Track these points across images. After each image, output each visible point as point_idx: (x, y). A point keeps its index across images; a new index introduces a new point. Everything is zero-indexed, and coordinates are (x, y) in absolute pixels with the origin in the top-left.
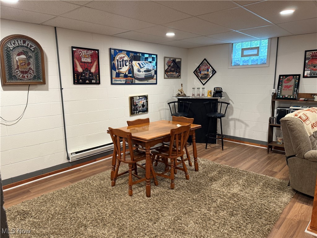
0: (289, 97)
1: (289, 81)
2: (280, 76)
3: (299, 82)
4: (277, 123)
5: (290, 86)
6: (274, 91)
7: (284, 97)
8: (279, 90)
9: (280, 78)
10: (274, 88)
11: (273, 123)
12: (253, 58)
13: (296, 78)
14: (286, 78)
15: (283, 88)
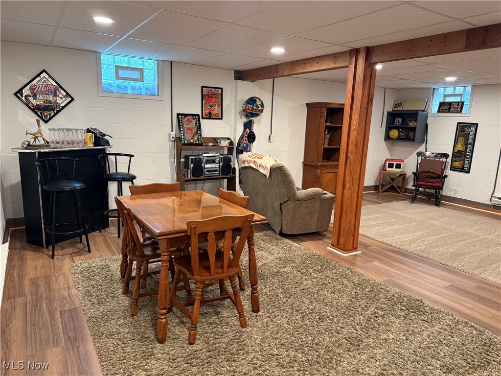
0: (195, 142)
1: (189, 121)
2: (178, 115)
3: (200, 123)
4: (193, 176)
5: (192, 128)
6: (173, 134)
7: (189, 142)
8: (181, 133)
9: (178, 118)
10: (172, 131)
11: (188, 177)
12: (133, 83)
13: (196, 118)
14: (185, 117)
15: (185, 130)
